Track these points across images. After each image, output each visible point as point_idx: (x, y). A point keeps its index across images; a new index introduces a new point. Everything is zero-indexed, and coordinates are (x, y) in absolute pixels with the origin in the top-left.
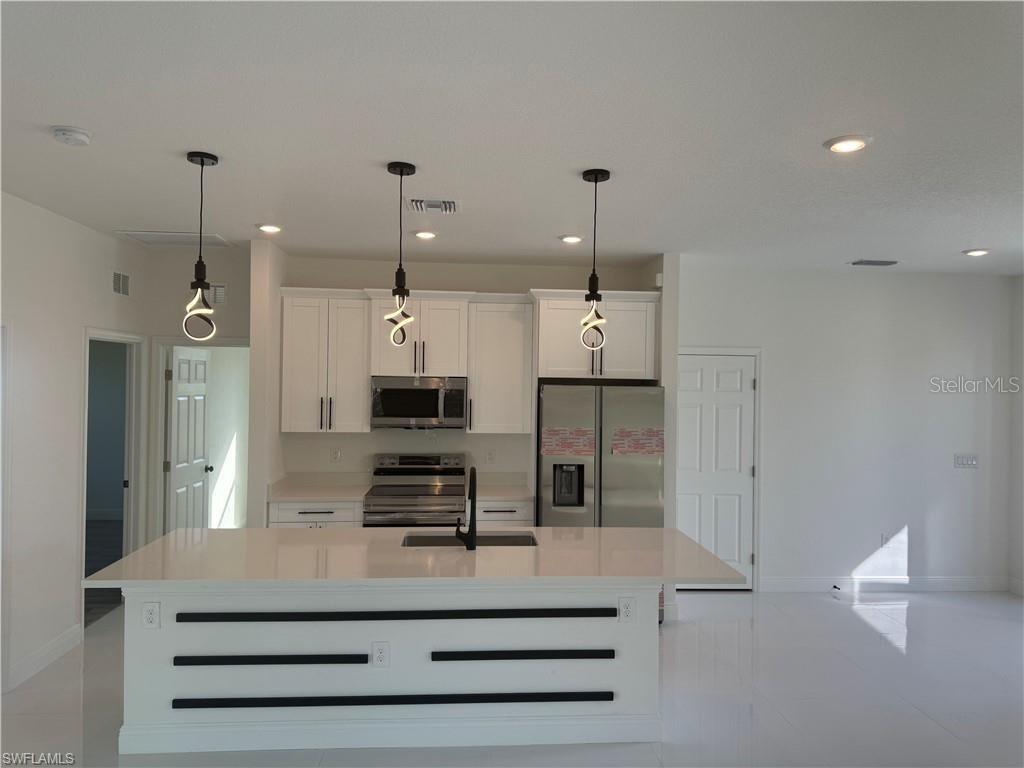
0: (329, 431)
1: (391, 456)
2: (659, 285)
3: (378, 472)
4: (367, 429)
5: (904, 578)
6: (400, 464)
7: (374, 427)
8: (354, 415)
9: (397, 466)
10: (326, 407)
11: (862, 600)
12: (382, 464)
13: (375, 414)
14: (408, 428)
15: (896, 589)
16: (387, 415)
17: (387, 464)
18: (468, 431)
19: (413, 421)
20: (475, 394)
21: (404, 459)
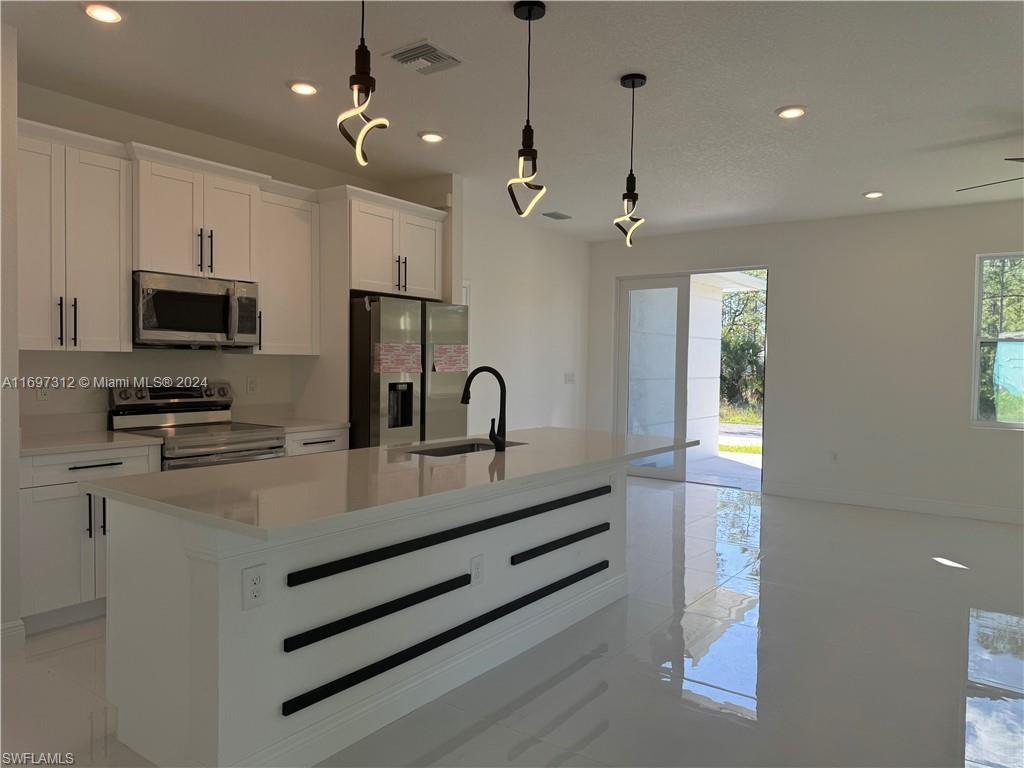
0: (71, 348)
2: (449, 205)
4: (128, 347)
6: (152, 398)
7: (136, 345)
9: (148, 401)
10: (66, 313)
16: (161, 326)
18: (256, 351)
21: (157, 392)
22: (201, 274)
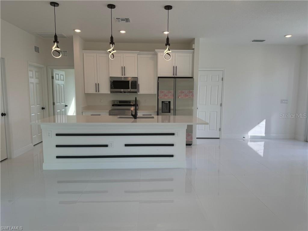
0: (98, 93)
1: (117, 101)
2: (193, 48)
3: (113, 105)
4: (109, 93)
5: (264, 135)
6: (119, 103)
7: (111, 92)
8: (105, 89)
9: (119, 104)
10: (97, 86)
11: (251, 141)
12: (114, 103)
13: (111, 88)
14: (121, 92)
15: (261, 138)
16: (115, 88)
17: (116, 103)
18: (138, 93)
19: (122, 90)
20: (140, 82)
21: (120, 102)
22: (123, 76)
